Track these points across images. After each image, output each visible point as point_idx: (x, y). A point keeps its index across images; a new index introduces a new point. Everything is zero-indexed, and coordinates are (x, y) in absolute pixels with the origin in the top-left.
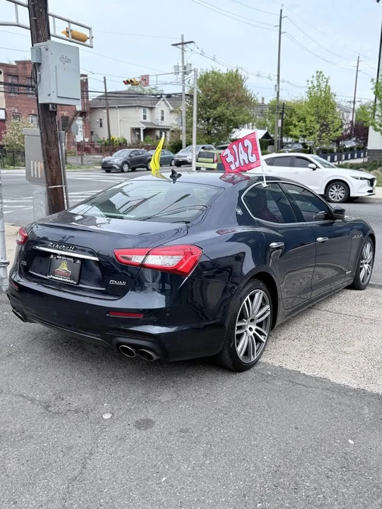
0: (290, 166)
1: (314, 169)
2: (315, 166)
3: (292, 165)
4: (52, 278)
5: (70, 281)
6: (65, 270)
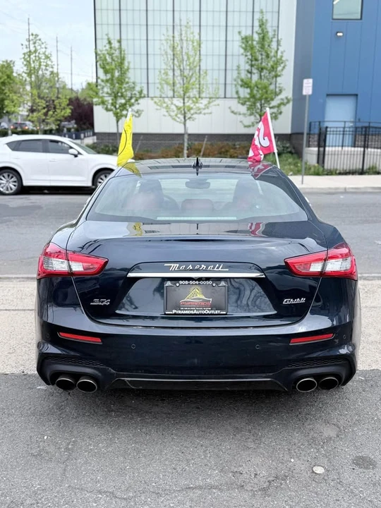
0: (44, 152)
1: (76, 156)
2: (76, 153)
3: (46, 150)
4: (175, 314)
5: (213, 312)
6: (199, 299)
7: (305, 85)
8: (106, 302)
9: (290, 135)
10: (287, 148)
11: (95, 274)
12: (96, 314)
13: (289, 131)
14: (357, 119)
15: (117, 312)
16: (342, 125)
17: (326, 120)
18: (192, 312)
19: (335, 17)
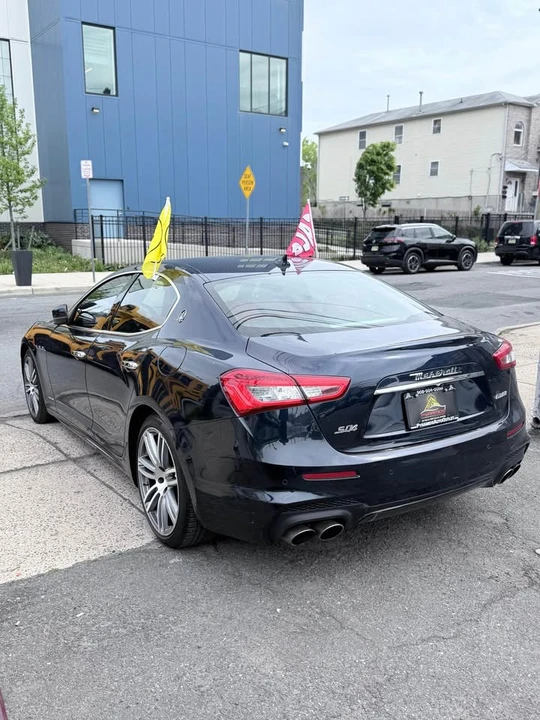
4: (419, 428)
5: (448, 419)
6: (435, 407)
7: (83, 167)
8: (354, 428)
9: (44, 223)
10: (47, 239)
11: (341, 396)
12: (342, 444)
13: (42, 220)
14: (125, 208)
15: (366, 437)
16: (115, 214)
17: (91, 207)
18: (433, 423)
19: (88, 91)
